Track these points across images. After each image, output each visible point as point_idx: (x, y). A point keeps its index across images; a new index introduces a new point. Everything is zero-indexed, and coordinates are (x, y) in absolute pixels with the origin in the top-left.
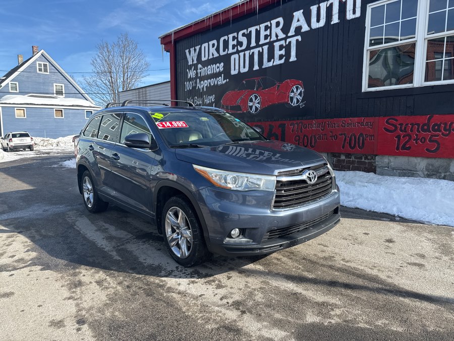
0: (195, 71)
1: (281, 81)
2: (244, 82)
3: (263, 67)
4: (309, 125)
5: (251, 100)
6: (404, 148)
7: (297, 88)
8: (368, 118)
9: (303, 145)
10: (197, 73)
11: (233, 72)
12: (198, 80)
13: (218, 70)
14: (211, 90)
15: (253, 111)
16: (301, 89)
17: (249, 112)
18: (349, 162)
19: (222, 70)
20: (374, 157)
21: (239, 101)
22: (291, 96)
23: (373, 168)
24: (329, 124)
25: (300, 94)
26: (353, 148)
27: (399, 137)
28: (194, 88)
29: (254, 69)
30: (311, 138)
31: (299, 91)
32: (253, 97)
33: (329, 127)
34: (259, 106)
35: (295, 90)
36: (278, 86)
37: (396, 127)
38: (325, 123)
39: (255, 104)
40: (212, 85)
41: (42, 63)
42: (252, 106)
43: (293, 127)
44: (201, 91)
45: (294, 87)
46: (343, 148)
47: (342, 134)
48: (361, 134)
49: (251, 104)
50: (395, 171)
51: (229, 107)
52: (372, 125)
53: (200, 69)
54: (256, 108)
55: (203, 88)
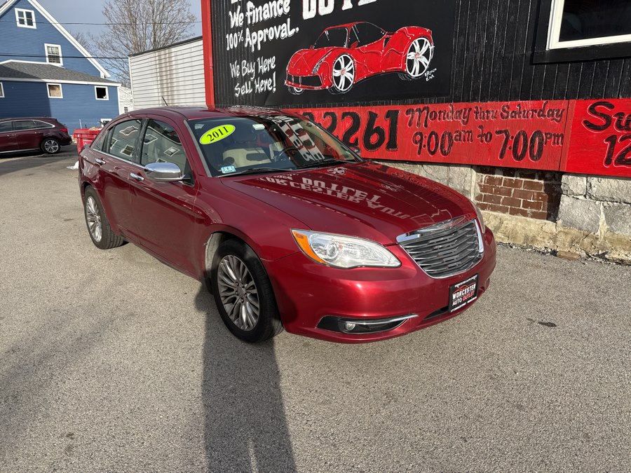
0: (242, 14)
1: (392, 30)
2: (327, 33)
3: (360, 4)
4: (440, 112)
5: (338, 67)
6: (621, 160)
7: (421, 43)
8: (553, 101)
9: (429, 150)
10: (245, 19)
11: (308, 14)
12: (248, 30)
13: (280, 12)
14: (270, 48)
15: (341, 86)
16: (429, 45)
17: (334, 88)
18: (510, 183)
19: (287, 10)
20: (557, 175)
21: (316, 68)
22: (410, 58)
23: (554, 195)
24: (477, 113)
25: (426, 55)
26: (519, 158)
27: (612, 139)
28: (241, 44)
29: (344, 8)
30: (443, 137)
31: (424, 49)
32: (341, 60)
33: (477, 118)
34: (353, 78)
35: (417, 48)
36: (387, 39)
37: (609, 120)
38: (470, 109)
39: (345, 73)
40: (271, 38)
41: (24, 11)
42: (339, 77)
43: (412, 117)
44: (253, 50)
45: (416, 41)
46: (502, 156)
47: (500, 132)
48: (539, 133)
49: (337, 73)
50: (597, 202)
51: (300, 79)
52: (561, 116)
53: (251, 10)
54: (347, 81)
55: (256, 45)
